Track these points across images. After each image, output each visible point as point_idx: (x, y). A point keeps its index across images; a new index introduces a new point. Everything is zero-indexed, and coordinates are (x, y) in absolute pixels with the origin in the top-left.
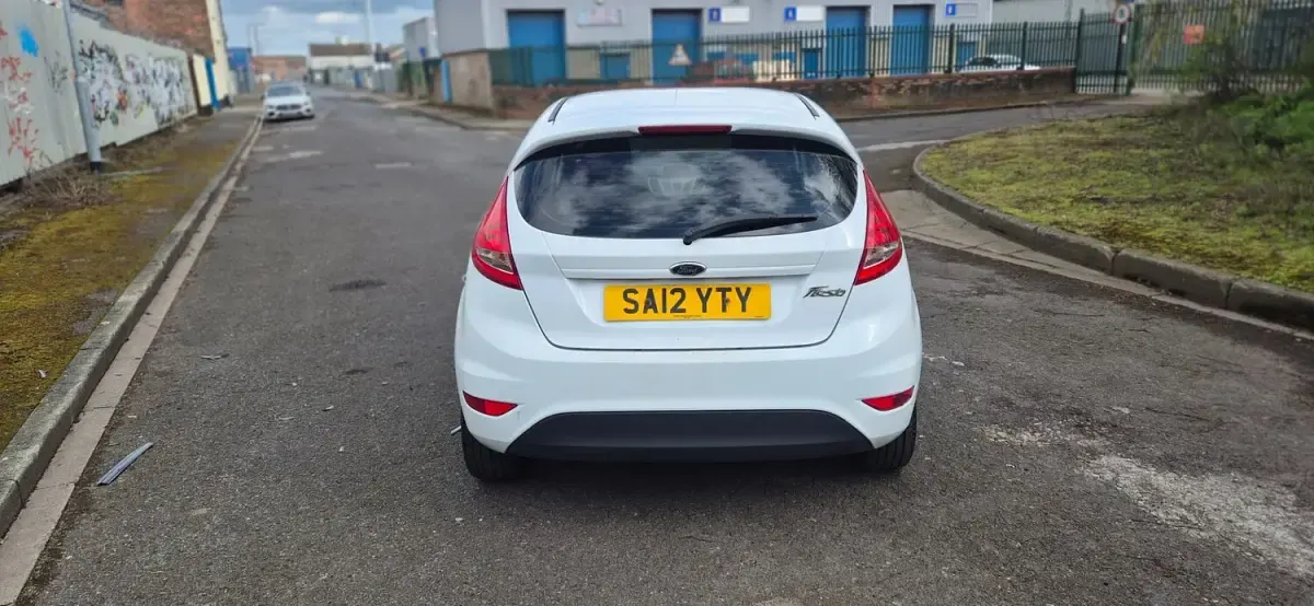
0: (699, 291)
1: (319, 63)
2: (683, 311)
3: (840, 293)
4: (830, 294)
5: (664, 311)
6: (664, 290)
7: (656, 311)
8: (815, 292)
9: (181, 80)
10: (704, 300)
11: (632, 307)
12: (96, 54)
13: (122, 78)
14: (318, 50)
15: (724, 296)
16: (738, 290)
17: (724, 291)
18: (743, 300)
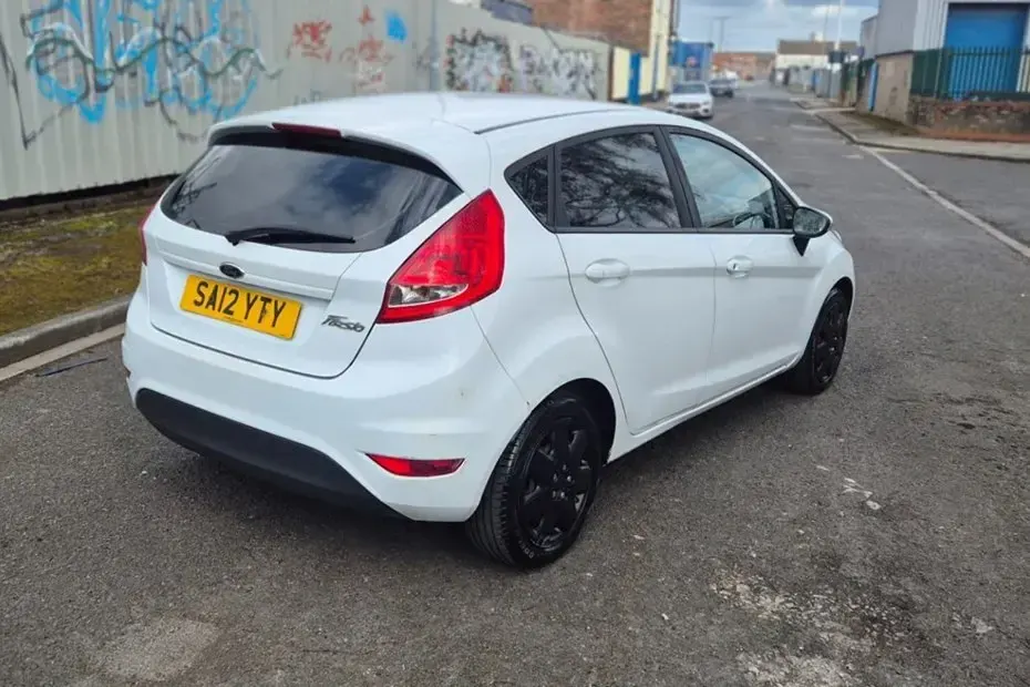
0: (249, 295)
1: (783, 61)
2: (231, 313)
3: (357, 327)
4: (348, 326)
5: (219, 310)
6: (225, 289)
7: (214, 309)
8: (334, 321)
9: (593, 72)
10: (250, 306)
11: (199, 299)
12: (480, 42)
13: (510, 66)
14: (787, 47)
15: (265, 305)
16: (276, 303)
17: (266, 300)
18: (277, 313)
